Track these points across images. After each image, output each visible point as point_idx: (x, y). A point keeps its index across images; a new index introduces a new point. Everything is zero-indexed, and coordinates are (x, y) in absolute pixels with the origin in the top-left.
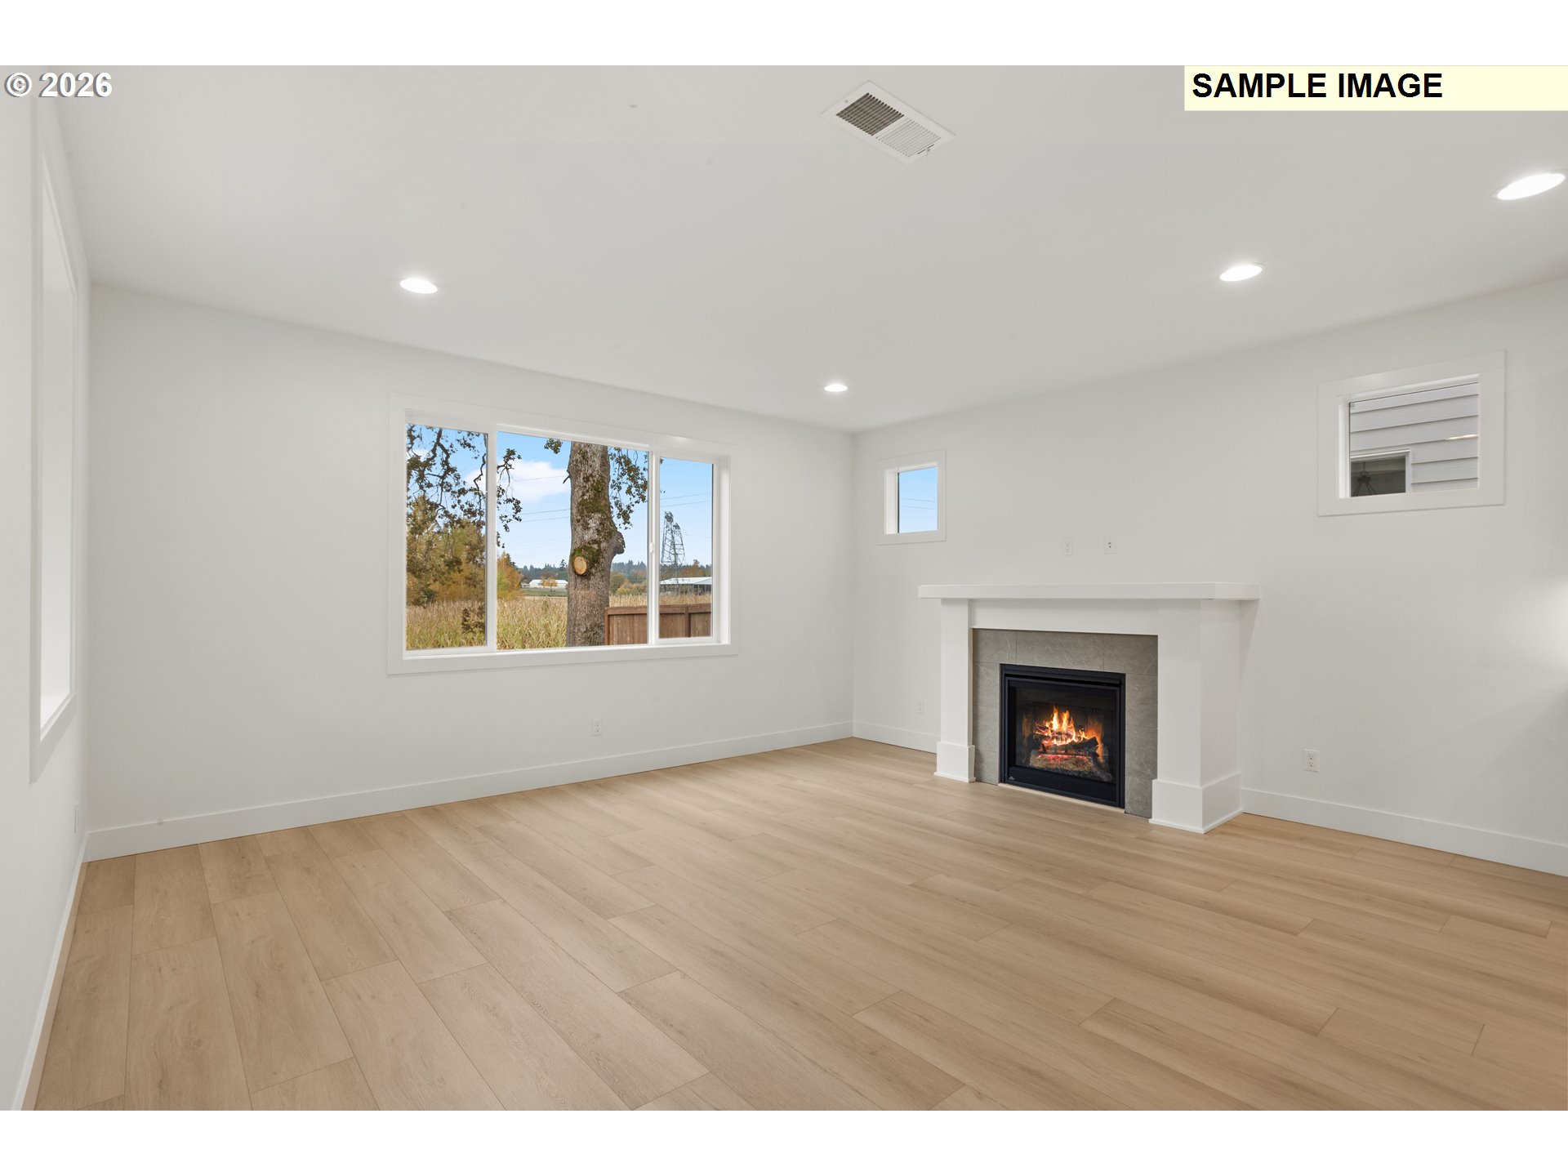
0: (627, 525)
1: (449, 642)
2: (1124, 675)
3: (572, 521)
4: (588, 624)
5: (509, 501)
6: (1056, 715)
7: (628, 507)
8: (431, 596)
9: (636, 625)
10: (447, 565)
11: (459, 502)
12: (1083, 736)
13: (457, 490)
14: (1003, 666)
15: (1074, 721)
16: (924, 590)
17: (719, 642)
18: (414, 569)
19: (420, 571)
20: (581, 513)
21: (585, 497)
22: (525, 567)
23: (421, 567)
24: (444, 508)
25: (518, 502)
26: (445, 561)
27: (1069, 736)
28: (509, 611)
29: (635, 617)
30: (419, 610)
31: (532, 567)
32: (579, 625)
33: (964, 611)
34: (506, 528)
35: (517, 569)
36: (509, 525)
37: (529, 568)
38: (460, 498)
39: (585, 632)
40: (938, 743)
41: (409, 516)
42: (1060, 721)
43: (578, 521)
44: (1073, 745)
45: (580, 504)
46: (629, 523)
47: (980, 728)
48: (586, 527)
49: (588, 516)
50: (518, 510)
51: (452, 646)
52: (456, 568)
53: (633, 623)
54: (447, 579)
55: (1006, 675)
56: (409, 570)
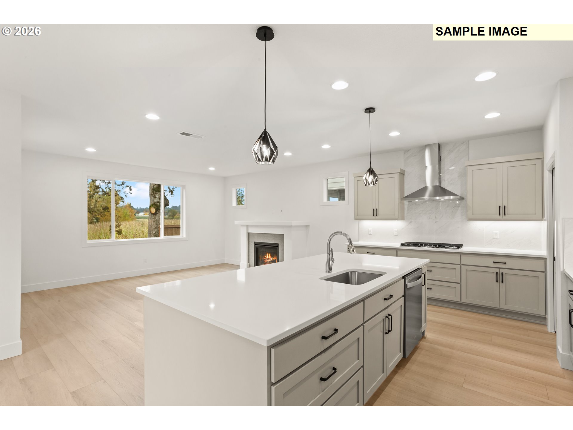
0: (172, 195)
1: (104, 238)
2: (278, 244)
3: (150, 195)
4: (156, 231)
5: (128, 186)
6: (267, 254)
7: (173, 189)
8: (98, 220)
9: (169, 231)
10: (103, 209)
11: (108, 186)
12: (273, 259)
13: (107, 182)
14: (254, 242)
15: (272, 256)
16: (236, 223)
17: (183, 237)
18: (90, 211)
19: (92, 212)
20: (153, 192)
21: (155, 187)
22: (138, 208)
23: (93, 210)
24: (102, 189)
25: (131, 187)
26: (102, 208)
27: (270, 259)
28: (128, 226)
29: (169, 229)
30: (92, 226)
31: (140, 208)
32: (152, 231)
33: (245, 228)
34: (126, 196)
35: (134, 208)
36: (127, 195)
37: (139, 208)
38: (108, 185)
39: (155, 233)
40: (240, 263)
41: (88, 191)
42: (268, 256)
43: (152, 195)
44: (271, 261)
45: (152, 189)
46: (173, 194)
47: (250, 258)
48: (155, 197)
49: (156, 193)
50: (131, 190)
51: (105, 238)
52: (107, 210)
53: (168, 230)
54: (103, 214)
55: (255, 245)
56: (88, 211)
